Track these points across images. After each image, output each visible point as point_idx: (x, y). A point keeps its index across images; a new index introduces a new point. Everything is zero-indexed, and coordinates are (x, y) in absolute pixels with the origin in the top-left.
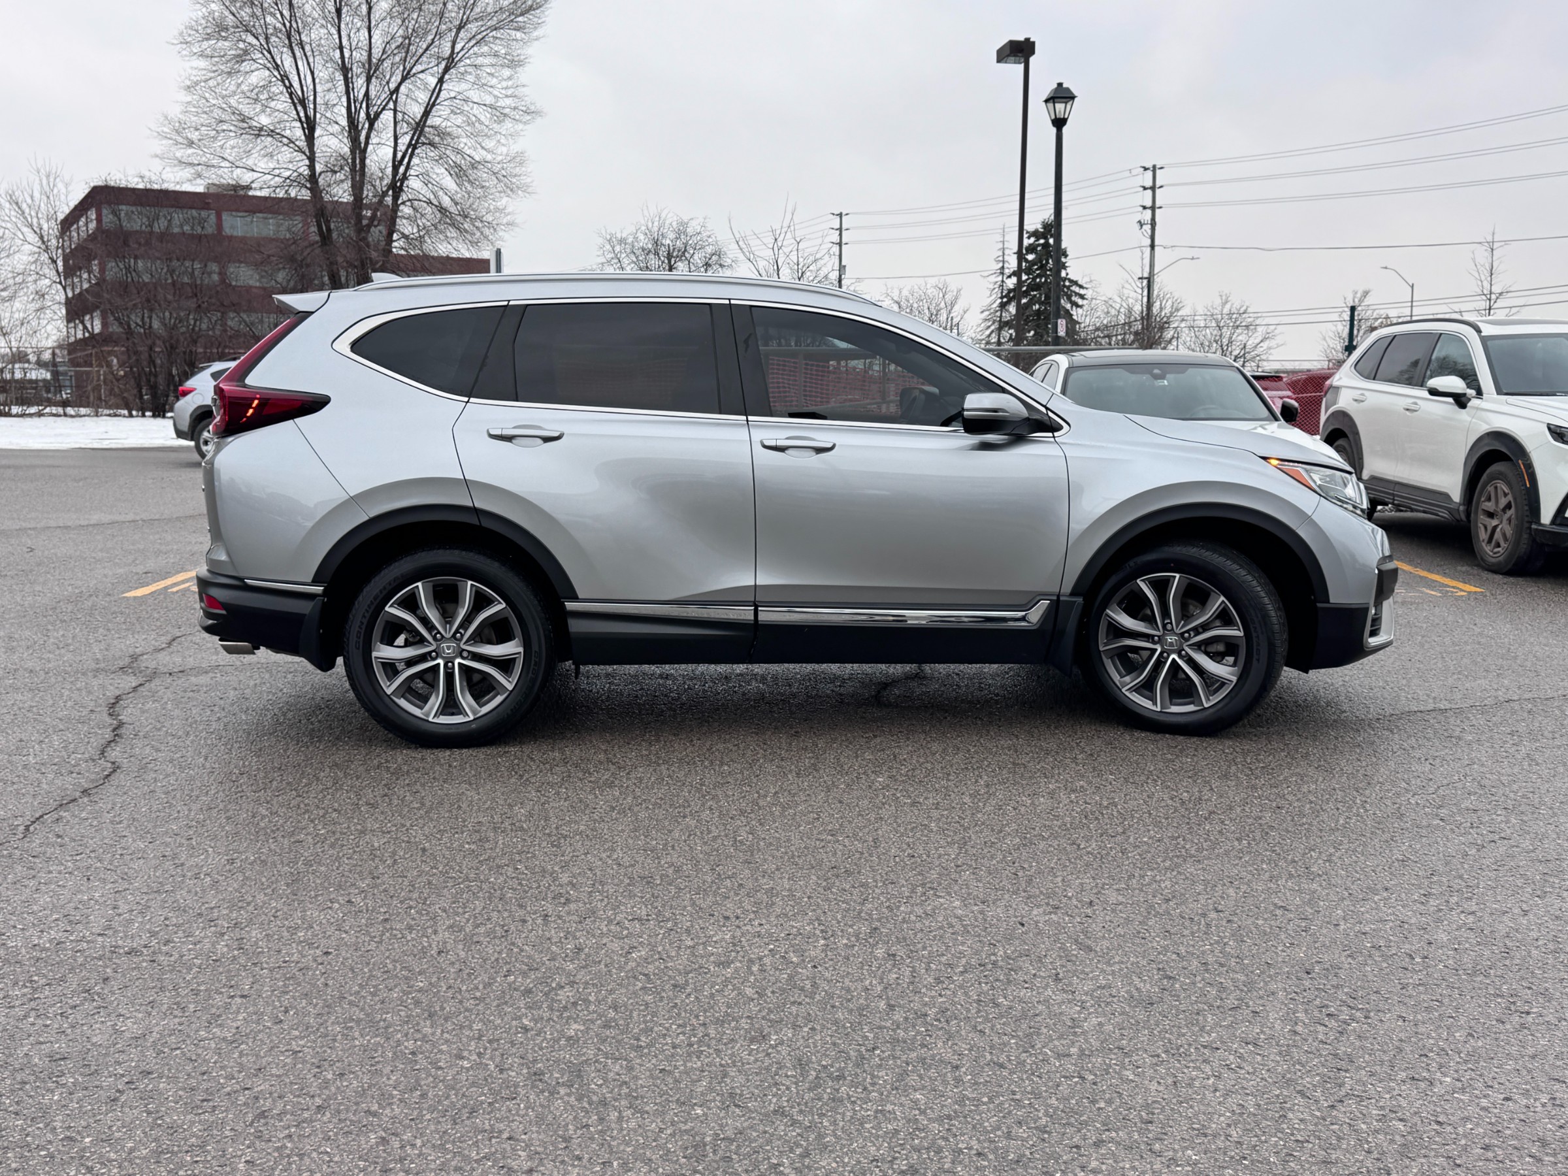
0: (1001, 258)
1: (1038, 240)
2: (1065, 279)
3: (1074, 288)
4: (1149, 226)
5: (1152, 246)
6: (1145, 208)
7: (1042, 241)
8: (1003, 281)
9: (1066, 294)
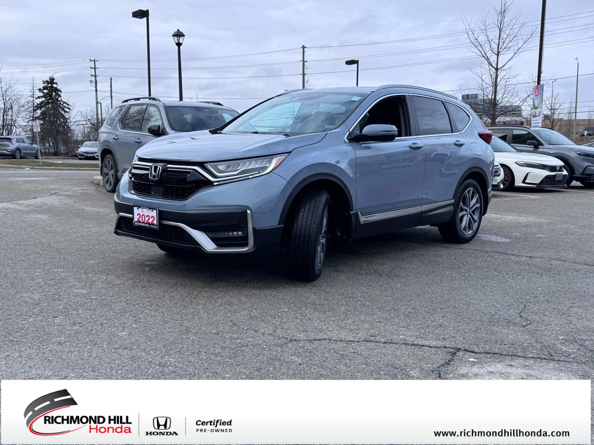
0: (32, 91)
1: (48, 84)
2: (61, 101)
3: (64, 105)
4: (94, 83)
5: (96, 91)
6: (92, 76)
7: (50, 85)
8: (33, 100)
9: (61, 107)
